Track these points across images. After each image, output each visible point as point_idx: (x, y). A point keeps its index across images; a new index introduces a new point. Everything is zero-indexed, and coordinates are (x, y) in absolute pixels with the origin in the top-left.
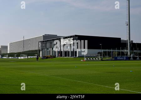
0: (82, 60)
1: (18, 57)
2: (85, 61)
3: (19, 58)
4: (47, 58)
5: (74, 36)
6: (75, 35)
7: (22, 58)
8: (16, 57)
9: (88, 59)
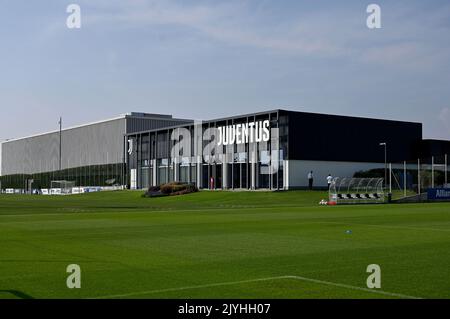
0: (323, 202)
1: (40, 188)
2: (334, 204)
3: (45, 192)
4: (168, 191)
5: (273, 115)
6: (280, 111)
7: (56, 191)
8: (33, 187)
9: (344, 196)
